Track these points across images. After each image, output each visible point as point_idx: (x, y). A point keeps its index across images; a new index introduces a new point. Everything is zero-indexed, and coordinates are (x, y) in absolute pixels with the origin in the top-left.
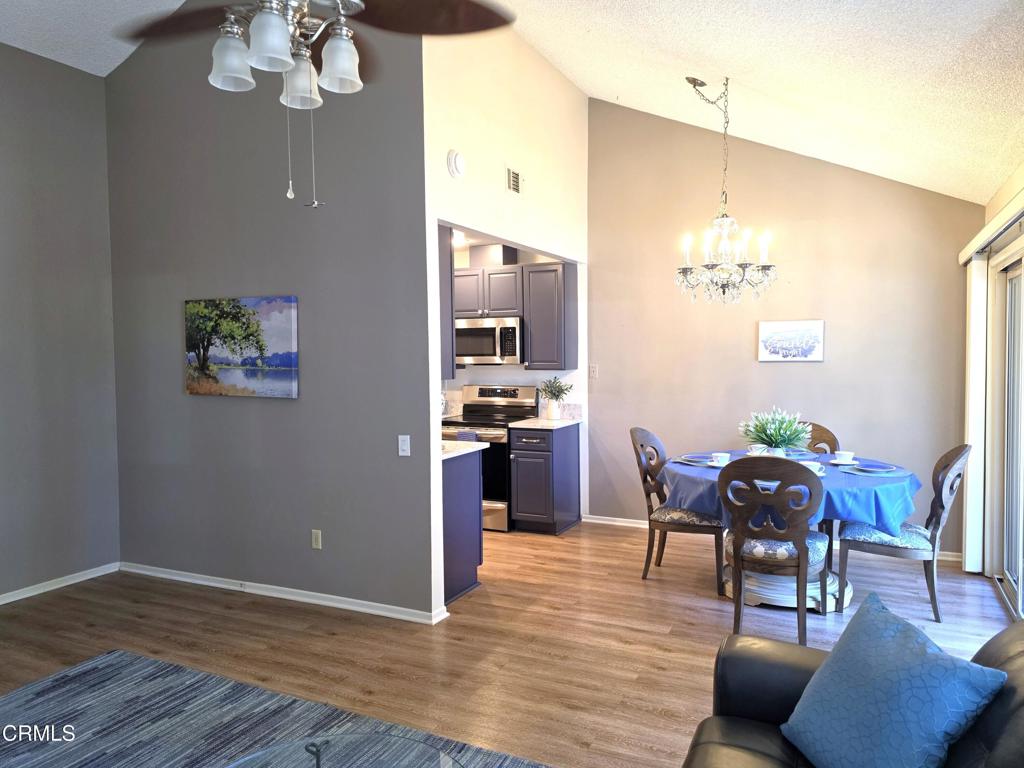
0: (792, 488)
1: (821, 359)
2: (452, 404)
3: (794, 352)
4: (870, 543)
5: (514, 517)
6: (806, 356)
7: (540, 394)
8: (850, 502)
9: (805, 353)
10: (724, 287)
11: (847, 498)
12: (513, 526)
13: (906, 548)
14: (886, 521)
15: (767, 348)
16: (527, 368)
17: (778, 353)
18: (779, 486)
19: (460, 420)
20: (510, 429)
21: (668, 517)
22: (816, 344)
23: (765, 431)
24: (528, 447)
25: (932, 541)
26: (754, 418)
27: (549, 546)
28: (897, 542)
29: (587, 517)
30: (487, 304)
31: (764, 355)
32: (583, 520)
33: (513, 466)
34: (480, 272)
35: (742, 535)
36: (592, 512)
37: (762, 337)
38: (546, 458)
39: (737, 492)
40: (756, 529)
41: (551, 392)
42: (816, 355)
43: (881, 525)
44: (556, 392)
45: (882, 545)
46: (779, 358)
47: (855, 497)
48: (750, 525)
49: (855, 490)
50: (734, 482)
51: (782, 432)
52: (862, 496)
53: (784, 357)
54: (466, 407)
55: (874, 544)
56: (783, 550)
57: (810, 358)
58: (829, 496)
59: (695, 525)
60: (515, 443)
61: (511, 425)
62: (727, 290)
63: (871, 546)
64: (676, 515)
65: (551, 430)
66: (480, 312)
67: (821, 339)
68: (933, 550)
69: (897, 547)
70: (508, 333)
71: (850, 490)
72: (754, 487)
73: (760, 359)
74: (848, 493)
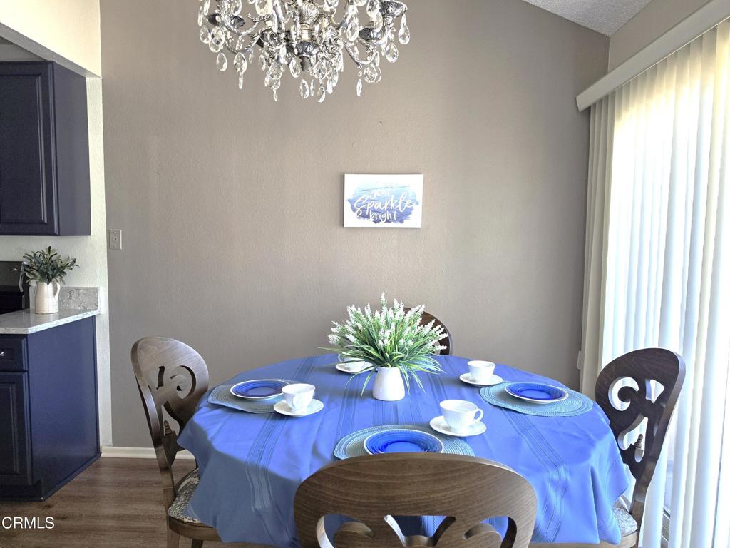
1: (420, 226)
3: (387, 216)
6: (402, 222)
9: (401, 217)
15: (354, 211)
17: (368, 217)
22: (415, 207)
23: (373, 343)
29: (109, 450)
31: (351, 219)
32: (102, 455)
36: (117, 442)
37: (348, 194)
41: (39, 270)
42: (414, 220)
46: (369, 223)
51: (402, 341)
53: (375, 222)
57: (407, 224)
65: (24, 336)
73: (346, 225)
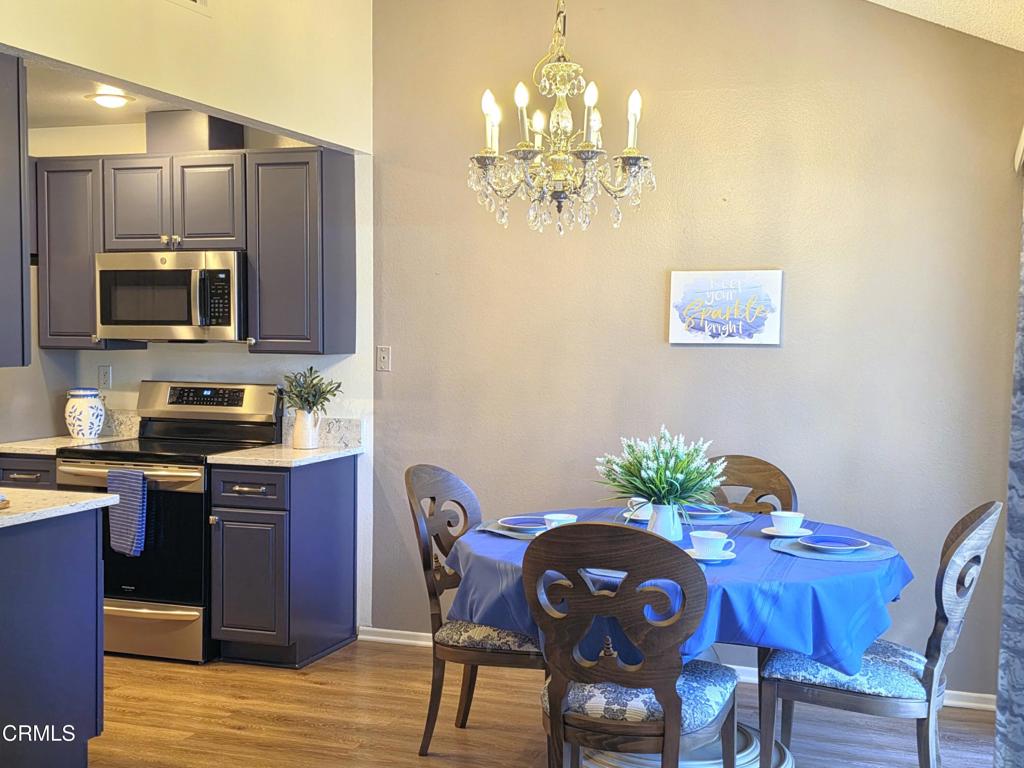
0: (649, 585)
1: (776, 342)
2: (122, 418)
3: (730, 328)
4: (814, 685)
5: (215, 635)
6: (750, 336)
7: (286, 398)
8: (765, 610)
9: (749, 330)
10: (557, 196)
11: (759, 602)
12: (215, 651)
13: (878, 696)
14: (834, 645)
16: (253, 350)
17: (702, 329)
18: (625, 580)
19: (135, 447)
20: (210, 468)
21: (465, 636)
22: (769, 315)
23: (639, 472)
24: (243, 502)
25: (926, 680)
26: (626, 450)
27: (270, 692)
28: (862, 682)
29: (366, 632)
30: (178, 226)
32: (360, 637)
33: (216, 536)
34: (164, 162)
35: (564, 676)
36: (377, 622)
37: (676, 298)
38: (277, 522)
39: (553, 590)
40: (587, 664)
41: (299, 396)
42: (769, 334)
43: (824, 652)
44: (312, 396)
45: (836, 689)
46: (704, 338)
47: (775, 600)
48: (577, 655)
49: (775, 587)
50: (548, 571)
51: (669, 475)
52: (788, 599)
53: (713, 336)
54: (145, 423)
55: (822, 686)
56: (639, 704)
57: (757, 339)
58: (726, 601)
59: (510, 652)
60: (220, 494)
61: (212, 459)
62: (565, 203)
63: (816, 691)
64: (478, 633)
65: (287, 470)
66: (165, 239)
67: (776, 302)
68: (928, 700)
69: (864, 694)
70: (213, 282)
71: (766, 587)
72: (579, 583)
73: (672, 341)
74: (763, 593)
